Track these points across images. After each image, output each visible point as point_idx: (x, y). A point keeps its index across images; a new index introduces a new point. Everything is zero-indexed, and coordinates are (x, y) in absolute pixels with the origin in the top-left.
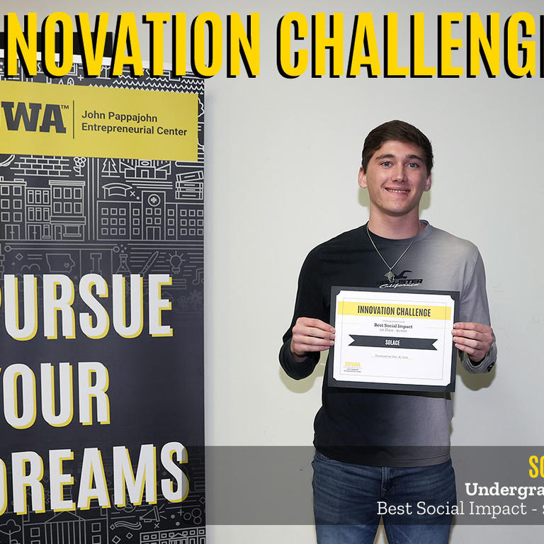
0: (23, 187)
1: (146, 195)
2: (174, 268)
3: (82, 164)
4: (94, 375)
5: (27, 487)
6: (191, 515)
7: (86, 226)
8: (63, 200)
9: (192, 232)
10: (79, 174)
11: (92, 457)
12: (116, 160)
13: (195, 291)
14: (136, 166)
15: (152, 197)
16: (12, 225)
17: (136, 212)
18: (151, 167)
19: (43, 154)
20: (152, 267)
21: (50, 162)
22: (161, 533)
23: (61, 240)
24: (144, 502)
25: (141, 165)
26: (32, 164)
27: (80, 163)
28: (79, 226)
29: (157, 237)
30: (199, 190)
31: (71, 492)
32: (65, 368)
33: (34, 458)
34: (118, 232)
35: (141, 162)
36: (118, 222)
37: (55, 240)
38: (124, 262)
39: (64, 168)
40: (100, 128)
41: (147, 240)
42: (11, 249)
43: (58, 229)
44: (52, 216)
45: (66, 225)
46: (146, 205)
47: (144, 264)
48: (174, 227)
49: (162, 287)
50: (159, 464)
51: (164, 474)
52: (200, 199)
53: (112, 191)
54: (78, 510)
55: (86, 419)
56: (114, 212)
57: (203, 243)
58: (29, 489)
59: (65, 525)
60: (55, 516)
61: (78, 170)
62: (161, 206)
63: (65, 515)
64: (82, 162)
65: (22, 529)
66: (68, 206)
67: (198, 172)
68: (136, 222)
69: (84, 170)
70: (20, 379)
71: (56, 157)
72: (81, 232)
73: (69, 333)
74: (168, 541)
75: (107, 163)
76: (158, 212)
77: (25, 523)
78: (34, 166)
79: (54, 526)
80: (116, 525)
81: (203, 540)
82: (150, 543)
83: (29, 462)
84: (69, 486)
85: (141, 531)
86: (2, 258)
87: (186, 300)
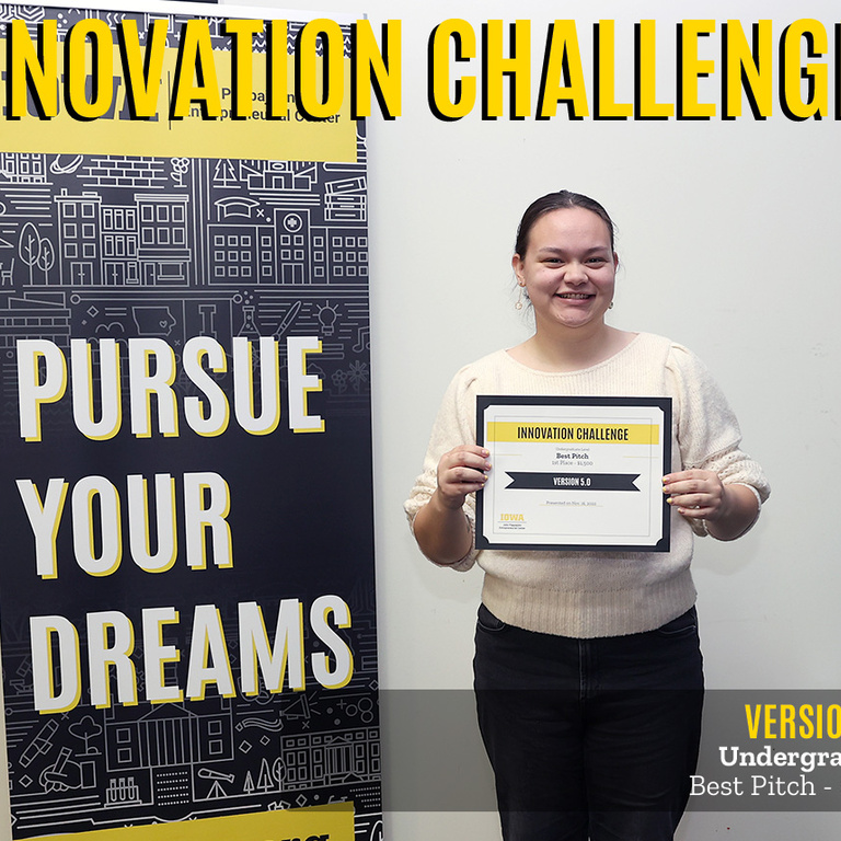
0: (97, 204)
1: (281, 215)
2: (324, 326)
3: (184, 169)
4: (207, 493)
5: (110, 667)
6: (358, 708)
7: (192, 264)
8: (155, 225)
9: (351, 271)
10: (179, 183)
11: (207, 618)
12: (235, 162)
13: (357, 362)
14: (265, 171)
15: (289, 218)
16: (81, 264)
17: (266, 241)
18: (287, 171)
19: (125, 155)
20: (293, 326)
21: (136, 166)
22: (313, 736)
23: (155, 286)
24: (286, 689)
26: (109, 169)
27: (180, 168)
28: (180, 263)
29: (298, 280)
30: (359, 207)
31: (176, 674)
32: (164, 482)
33: (120, 620)
34: (240, 272)
35: (272, 164)
36: (240, 256)
37: (146, 285)
38: (249, 318)
39: (157, 174)
41: (283, 284)
42: (80, 299)
43: (150, 268)
44: (139, 248)
45: (161, 263)
46: (281, 230)
47: (279, 321)
48: (324, 264)
49: (307, 356)
50: (307, 629)
51: (316, 644)
52: (361, 220)
53: (230, 210)
54: (187, 701)
55: (196, 560)
56: (233, 241)
57: (367, 288)
58: (113, 670)
59: (169, 723)
60: (153, 710)
61: (178, 177)
62: (304, 231)
63: (168, 709)
64: (184, 165)
65: (103, 730)
66: (163, 233)
67: (358, 179)
68: (267, 256)
69: (186, 178)
70: (96, 499)
71: (145, 159)
72: (184, 273)
73: (169, 428)
74: (323, 748)
75: (221, 166)
76: (299, 240)
77: (107, 722)
78: (112, 173)
79: (152, 725)
80: (245, 724)
81: (375, 747)
82: (296, 751)
83: (113, 628)
84: (172, 664)
85: (282, 733)
86: (67, 313)
87: (344, 376)
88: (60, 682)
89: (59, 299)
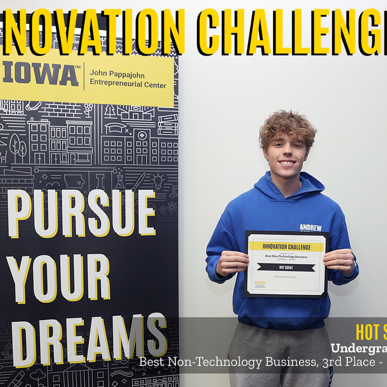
0: (48, 125)
1: (137, 132)
2: (156, 185)
3: (90, 109)
4: (99, 264)
5: (50, 346)
6: (169, 366)
7: (93, 155)
8: (76, 135)
9: (170, 159)
10: (88, 116)
11: (97, 323)
12: (115, 106)
13: (172, 202)
14: (129, 111)
15: (140, 133)
16: (40, 154)
17: (129, 144)
18: (140, 111)
19: (62, 102)
20: (141, 185)
21: (67, 107)
22: (147, 379)
23: (75, 164)
24: (135, 357)
25: (133, 110)
26: (54, 109)
27: (89, 108)
28: (88, 154)
29: (144, 163)
30: (174, 128)
31: (82, 349)
32: (78, 258)
33: (55, 324)
34: (116, 158)
35: (133, 107)
36: (116, 151)
37: (71, 164)
38: (120, 180)
39: (77, 111)
40: (103, 82)
41: (137, 165)
42: (39, 171)
43: (73, 156)
44: (68, 147)
45: (78, 154)
46: (137, 139)
47: (135, 182)
48: (157, 155)
49: (148, 199)
50: (145, 329)
51: (150, 336)
52: (175, 135)
53: (112, 129)
54: (87, 362)
55: (93, 296)
57: (177, 167)
58: (51, 347)
59: (78, 373)
60: (71, 367)
61: (88, 113)
62: (147, 140)
63: (78, 366)
64: (90, 107)
65: (46, 376)
66: (80, 140)
67: (174, 115)
68: (129, 151)
69: (91, 113)
70: (45, 266)
71: (71, 104)
72: (89, 159)
73: (81, 232)
74: (152, 385)
75: (108, 108)
76: (145, 144)
77: (49, 372)
78: (56, 110)
79: (70, 374)
80: (115, 373)
81: (177, 384)
82: (139, 386)
83: (52, 327)
84: (81, 345)
85: (133, 378)
86: (32, 177)
87: (165, 209)
88: (26, 353)
89: (28, 170)
